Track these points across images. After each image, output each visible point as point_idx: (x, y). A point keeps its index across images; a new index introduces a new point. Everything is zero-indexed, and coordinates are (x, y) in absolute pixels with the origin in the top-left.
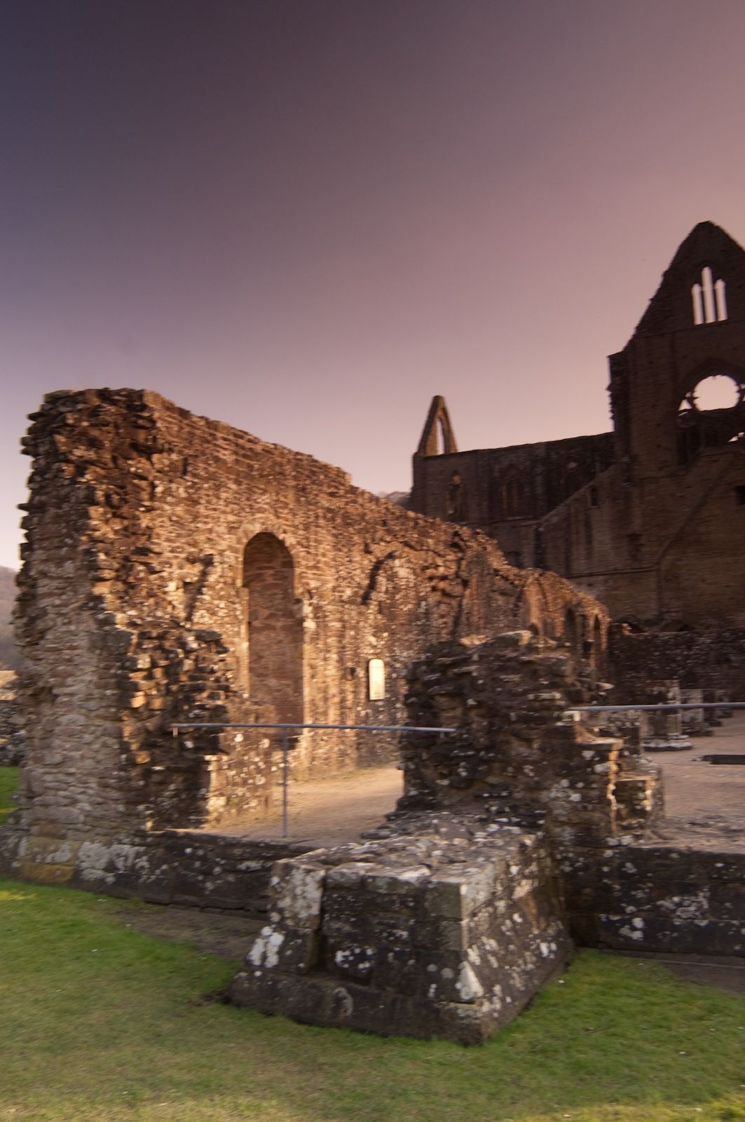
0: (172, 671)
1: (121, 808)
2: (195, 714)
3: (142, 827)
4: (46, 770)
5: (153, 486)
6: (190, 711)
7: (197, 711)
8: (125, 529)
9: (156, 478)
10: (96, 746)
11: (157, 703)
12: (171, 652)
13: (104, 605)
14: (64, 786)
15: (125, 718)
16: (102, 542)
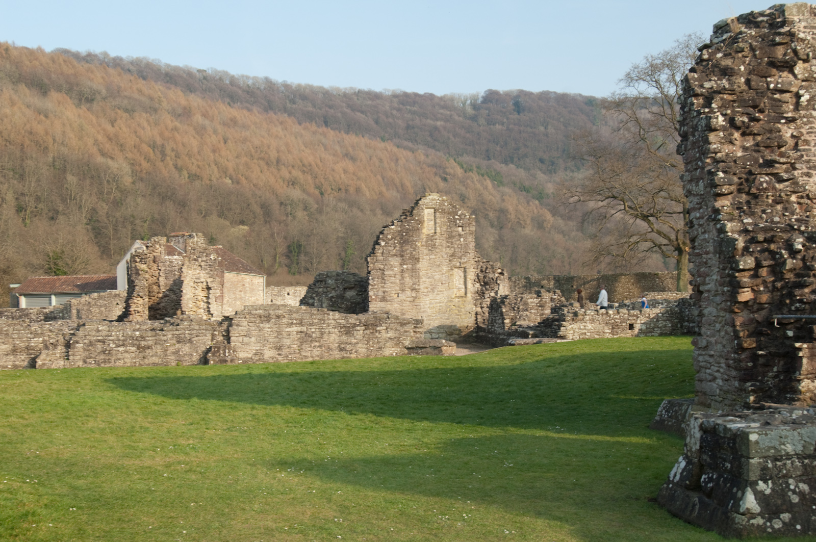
0: (777, 269)
1: (737, 384)
2: (796, 307)
3: (748, 400)
4: (700, 352)
5: (798, 96)
6: (792, 304)
7: (798, 305)
8: (757, 145)
9: (801, 87)
10: (723, 333)
11: (764, 298)
12: (777, 253)
13: (720, 217)
14: (709, 365)
15: (736, 310)
16: (723, 161)
